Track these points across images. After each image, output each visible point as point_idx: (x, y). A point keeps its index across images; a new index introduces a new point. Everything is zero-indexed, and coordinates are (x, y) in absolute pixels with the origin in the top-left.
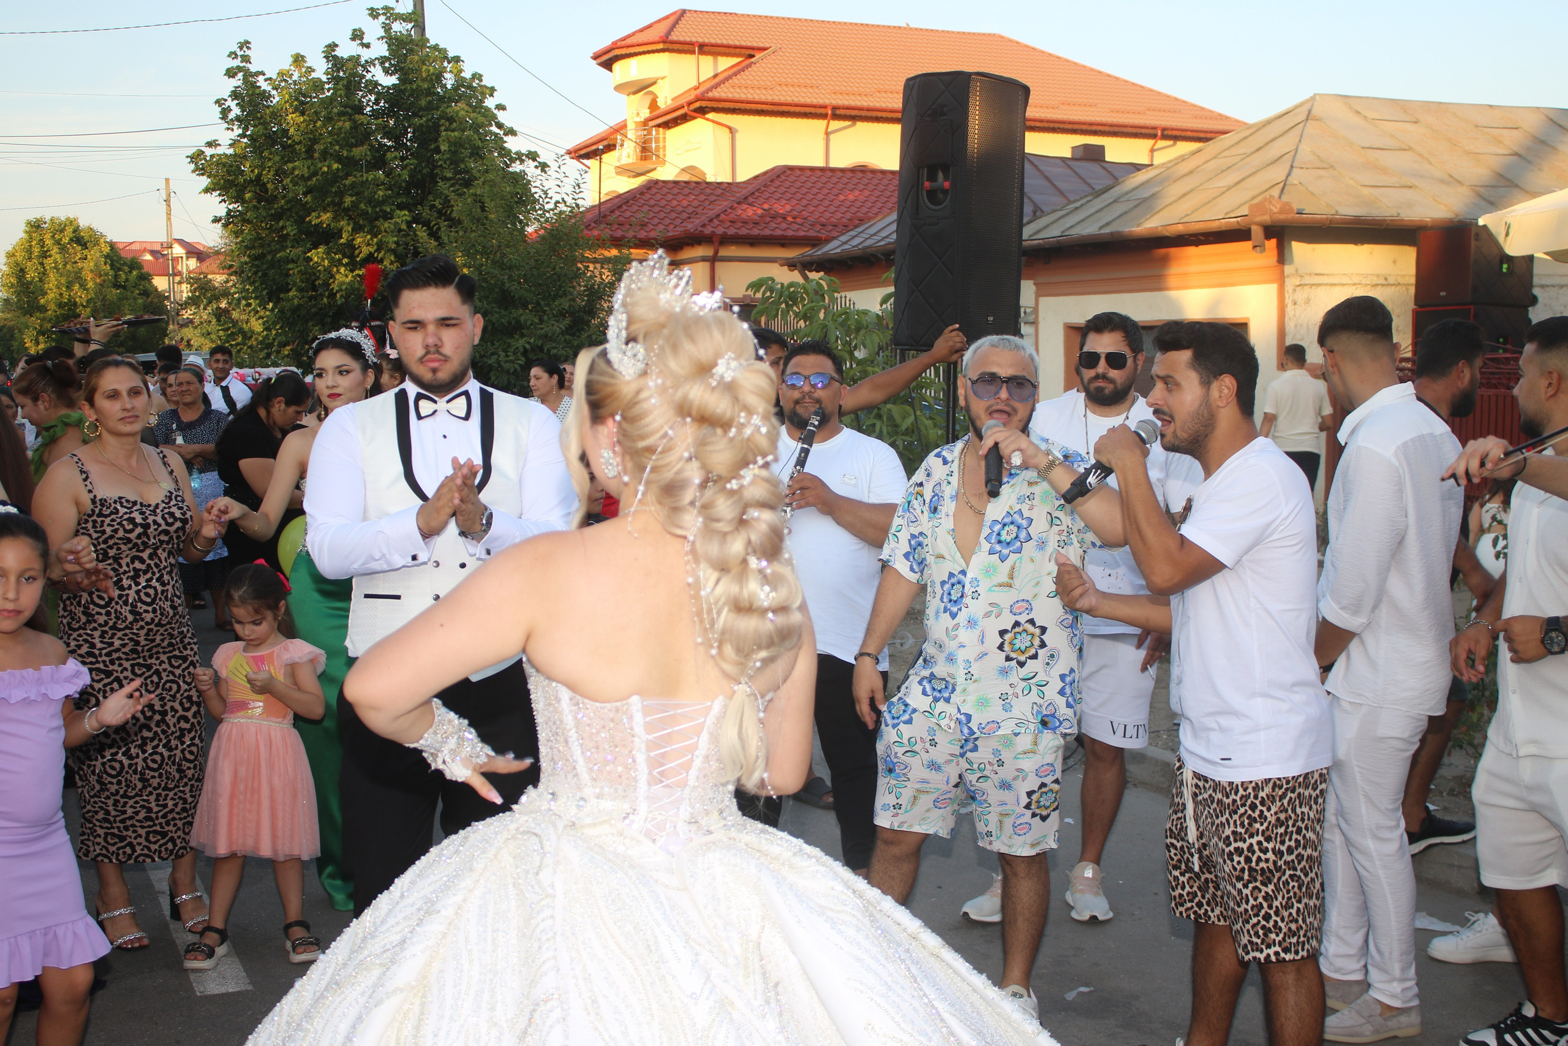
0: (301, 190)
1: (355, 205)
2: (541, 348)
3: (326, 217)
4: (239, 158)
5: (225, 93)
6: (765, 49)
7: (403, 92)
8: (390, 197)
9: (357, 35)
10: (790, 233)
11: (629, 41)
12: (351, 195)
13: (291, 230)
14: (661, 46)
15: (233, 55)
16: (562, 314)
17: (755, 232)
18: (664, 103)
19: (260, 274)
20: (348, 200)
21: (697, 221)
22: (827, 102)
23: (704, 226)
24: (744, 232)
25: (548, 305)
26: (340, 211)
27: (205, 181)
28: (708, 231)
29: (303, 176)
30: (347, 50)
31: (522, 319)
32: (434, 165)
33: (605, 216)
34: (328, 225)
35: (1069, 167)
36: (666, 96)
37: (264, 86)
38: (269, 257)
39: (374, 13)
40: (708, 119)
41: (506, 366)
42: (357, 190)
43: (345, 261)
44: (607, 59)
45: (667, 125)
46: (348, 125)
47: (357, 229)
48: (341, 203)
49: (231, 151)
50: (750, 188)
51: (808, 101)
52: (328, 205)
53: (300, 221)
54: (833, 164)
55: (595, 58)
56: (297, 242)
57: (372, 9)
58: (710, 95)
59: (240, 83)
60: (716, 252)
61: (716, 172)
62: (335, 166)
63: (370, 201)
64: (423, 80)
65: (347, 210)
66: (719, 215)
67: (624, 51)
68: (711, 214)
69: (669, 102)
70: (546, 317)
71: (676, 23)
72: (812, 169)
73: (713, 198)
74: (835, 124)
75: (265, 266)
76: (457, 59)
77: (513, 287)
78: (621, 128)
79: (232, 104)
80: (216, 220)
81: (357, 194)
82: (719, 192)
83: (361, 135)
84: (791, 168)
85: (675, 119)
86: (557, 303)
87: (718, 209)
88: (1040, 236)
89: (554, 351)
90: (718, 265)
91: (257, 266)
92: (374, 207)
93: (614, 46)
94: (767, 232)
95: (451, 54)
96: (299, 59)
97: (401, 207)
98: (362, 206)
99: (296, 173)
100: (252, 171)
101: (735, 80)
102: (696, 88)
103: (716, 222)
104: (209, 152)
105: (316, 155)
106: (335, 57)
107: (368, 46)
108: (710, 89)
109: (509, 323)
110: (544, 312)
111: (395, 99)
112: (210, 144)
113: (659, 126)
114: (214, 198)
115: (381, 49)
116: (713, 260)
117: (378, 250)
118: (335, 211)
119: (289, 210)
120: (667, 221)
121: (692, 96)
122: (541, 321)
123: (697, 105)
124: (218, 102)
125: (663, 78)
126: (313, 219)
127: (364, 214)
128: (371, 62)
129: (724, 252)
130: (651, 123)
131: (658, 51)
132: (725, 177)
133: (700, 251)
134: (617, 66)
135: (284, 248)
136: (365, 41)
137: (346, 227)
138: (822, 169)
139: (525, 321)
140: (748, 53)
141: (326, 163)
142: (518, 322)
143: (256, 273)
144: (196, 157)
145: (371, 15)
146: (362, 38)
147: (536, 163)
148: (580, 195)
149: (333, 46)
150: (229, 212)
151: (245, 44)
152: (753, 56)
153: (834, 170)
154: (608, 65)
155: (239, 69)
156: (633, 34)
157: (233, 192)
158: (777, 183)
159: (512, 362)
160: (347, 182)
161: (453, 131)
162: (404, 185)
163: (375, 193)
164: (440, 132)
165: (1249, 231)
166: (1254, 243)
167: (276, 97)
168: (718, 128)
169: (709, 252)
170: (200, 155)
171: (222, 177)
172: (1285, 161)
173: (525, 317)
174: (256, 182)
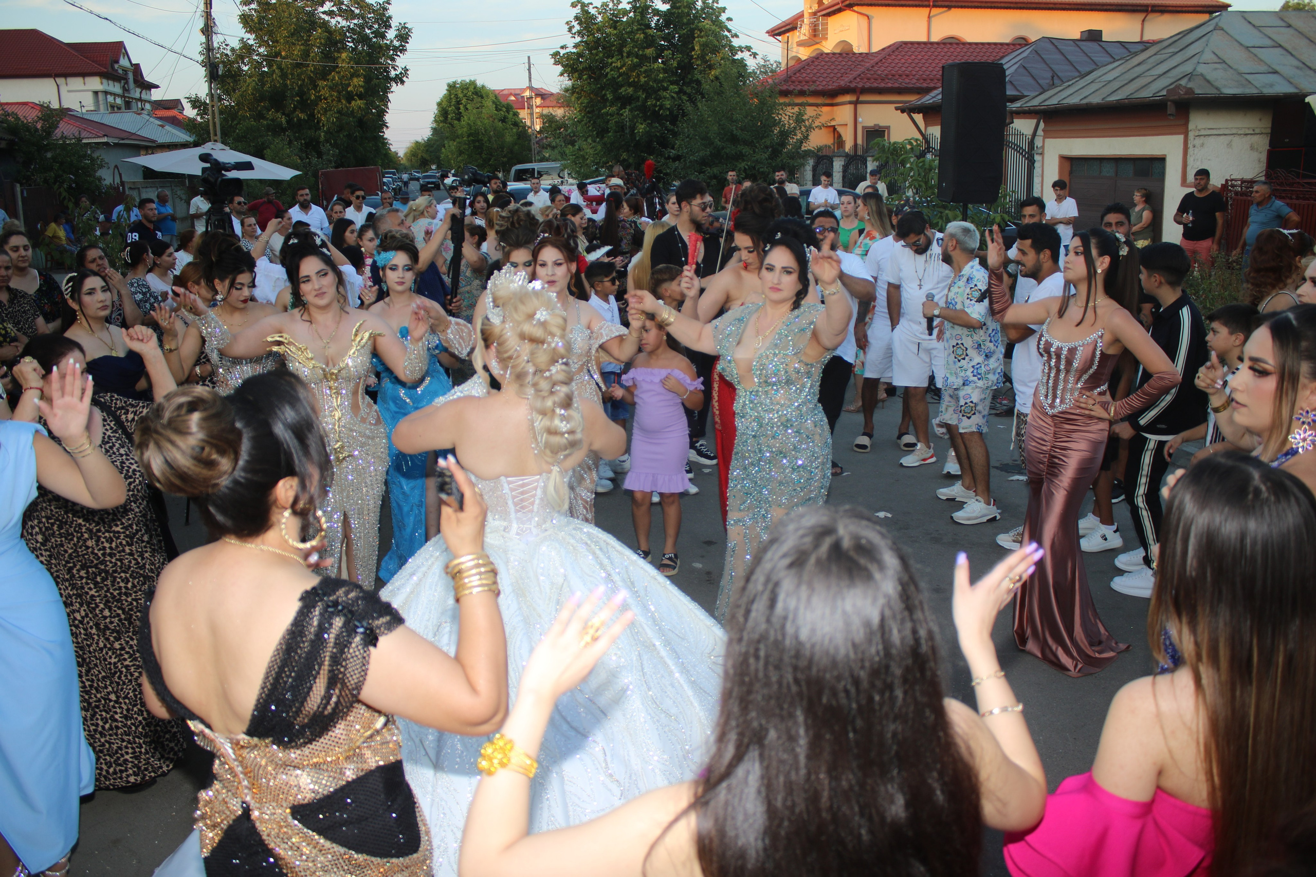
2: (754, 168)
4: (580, 55)
5: (571, 18)
7: (673, 14)
8: (667, 77)
10: (903, 85)
13: (610, 96)
17: (882, 85)
19: (592, 122)
21: (847, 79)
23: (851, 82)
24: (875, 85)
27: (560, 68)
28: (852, 86)
33: (790, 77)
35: (1078, 46)
37: (593, 11)
38: (597, 113)
40: (854, 11)
42: (647, 73)
45: (829, 15)
46: (642, 36)
48: (639, 82)
49: (574, 50)
50: (880, 57)
52: (631, 83)
53: (615, 91)
54: (932, 39)
56: (613, 104)
59: (579, 11)
60: (858, 98)
61: (859, 46)
62: (635, 60)
63: (655, 81)
64: (685, 6)
65: (642, 86)
66: (859, 75)
68: (855, 74)
72: (919, 43)
73: (856, 63)
74: (935, 11)
75: (595, 118)
77: (738, 133)
78: (801, 16)
79: (575, 24)
81: (647, 76)
82: (861, 59)
83: (650, 42)
84: (906, 43)
85: (833, 11)
86: (763, 141)
87: (858, 71)
89: (762, 170)
90: (859, 106)
92: (657, 83)
94: (890, 85)
97: (672, 83)
98: (651, 83)
100: (587, 62)
103: (858, 80)
104: (562, 52)
105: (625, 54)
110: (756, 147)
111: (668, 17)
112: (562, 47)
113: (824, 15)
114: (565, 78)
116: (856, 103)
118: (635, 87)
119: (608, 84)
120: (828, 79)
122: (754, 152)
123: (848, 2)
124: (567, 23)
129: (863, 98)
130: (819, 14)
132: (864, 50)
133: (848, 98)
138: (925, 43)
142: (741, 152)
147: (750, 53)
150: (573, 85)
153: (932, 43)
157: (576, 75)
158: (897, 53)
160: (642, 69)
161: (702, 37)
162: (674, 70)
163: (658, 75)
164: (694, 38)
165: (1166, 105)
166: (1169, 112)
167: (600, 19)
168: (860, 16)
169: (853, 98)
170: (557, 53)
171: (570, 66)
172: (1195, 60)
173: (746, 150)
174: (589, 68)
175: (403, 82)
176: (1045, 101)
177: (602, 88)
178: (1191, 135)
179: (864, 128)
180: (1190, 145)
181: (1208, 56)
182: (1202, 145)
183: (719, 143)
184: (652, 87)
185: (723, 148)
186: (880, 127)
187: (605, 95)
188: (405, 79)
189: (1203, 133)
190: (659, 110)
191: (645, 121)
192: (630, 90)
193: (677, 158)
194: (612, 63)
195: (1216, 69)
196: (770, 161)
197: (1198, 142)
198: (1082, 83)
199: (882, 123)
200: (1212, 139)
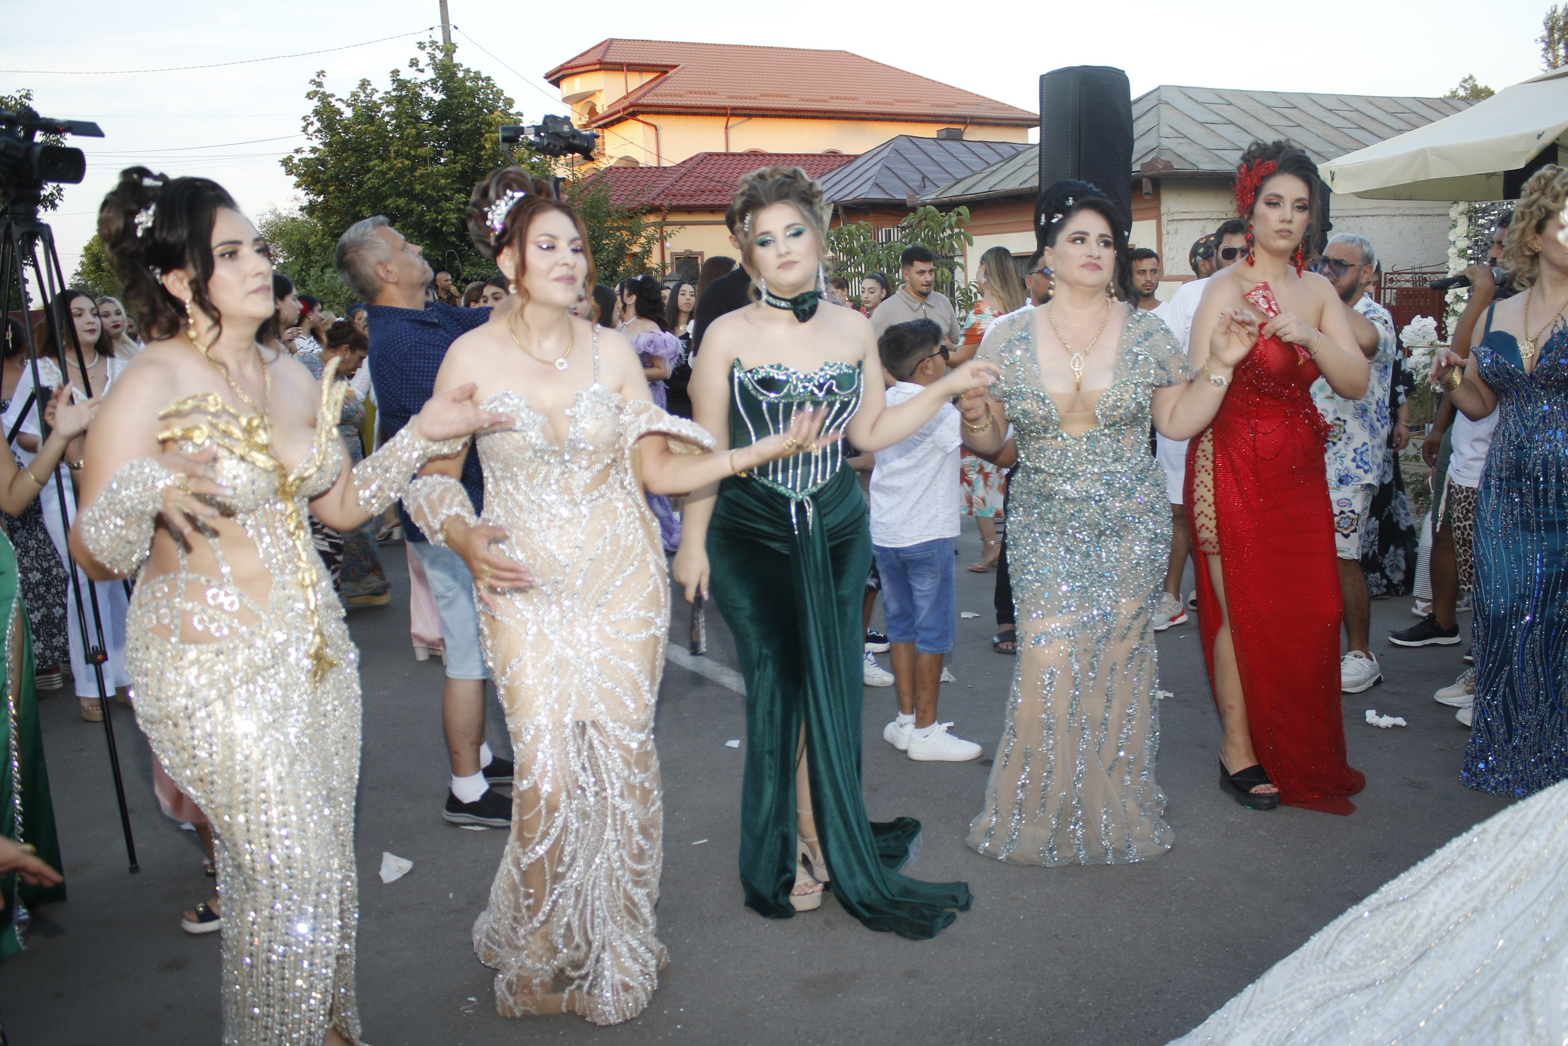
4: (322, 161)
5: (309, 111)
6: (675, 67)
7: (450, 104)
9: (414, 63)
10: (717, 202)
11: (573, 64)
14: (598, 67)
15: (313, 81)
17: (692, 202)
18: (601, 109)
21: (648, 196)
22: (727, 104)
23: (654, 199)
24: (683, 203)
27: (294, 179)
28: (657, 203)
30: (407, 74)
32: (479, 159)
35: (937, 144)
36: (602, 105)
37: (339, 105)
39: (421, 46)
40: (638, 120)
44: (556, 78)
45: (605, 126)
49: (312, 156)
50: (683, 170)
51: (713, 104)
54: (732, 150)
55: (547, 77)
57: (420, 43)
58: (640, 102)
59: (319, 104)
60: (665, 219)
61: (646, 159)
62: (407, 162)
63: (434, 188)
64: (468, 95)
65: (417, 195)
66: (664, 192)
67: (570, 71)
68: (658, 191)
69: (606, 109)
71: (608, 48)
72: (718, 155)
73: (654, 179)
74: (733, 121)
76: (488, 79)
79: (314, 119)
81: (425, 183)
84: (711, 155)
85: (613, 120)
87: (662, 187)
88: (972, 191)
90: (668, 229)
92: (438, 192)
93: (562, 68)
94: (701, 202)
95: (483, 76)
96: (364, 84)
97: (459, 191)
98: (429, 191)
101: (657, 91)
102: (625, 98)
103: (662, 196)
104: (296, 158)
106: (398, 80)
107: (422, 71)
108: (640, 98)
111: (442, 113)
112: (297, 151)
113: (599, 127)
114: (301, 193)
115: (430, 74)
116: (661, 226)
118: (407, 197)
120: (623, 197)
121: (626, 103)
123: (631, 110)
124: (304, 118)
125: (600, 91)
128: (426, 84)
129: (671, 218)
130: (593, 125)
131: (596, 70)
132: (653, 163)
133: (652, 219)
134: (564, 84)
136: (420, 67)
137: (417, 207)
138: (726, 155)
140: (662, 70)
141: (400, 161)
144: (286, 162)
145: (420, 47)
146: (417, 65)
149: (395, 73)
150: (310, 202)
151: (321, 73)
152: (667, 72)
153: (734, 155)
154: (556, 83)
155: (316, 93)
156: (576, 58)
157: (319, 187)
158: (702, 166)
160: (416, 174)
161: (492, 133)
162: (458, 174)
163: (438, 181)
164: (482, 135)
165: (1141, 182)
166: (1145, 191)
167: (348, 113)
168: (646, 127)
169: (659, 220)
170: (290, 158)
171: (310, 176)
172: (1153, 133)
174: (335, 178)
175: (54, 206)
177: (355, 204)
178: (1164, 219)
179: (672, 254)
180: (1164, 232)
181: (1165, 131)
182: (1176, 232)
184: (430, 197)
186: (691, 252)
187: (360, 211)
188: (57, 202)
189: (1176, 217)
190: (442, 226)
191: (422, 241)
192: (402, 202)
195: (1181, 144)
197: (1171, 227)
198: (1011, 167)
199: (695, 249)
200: (1185, 224)
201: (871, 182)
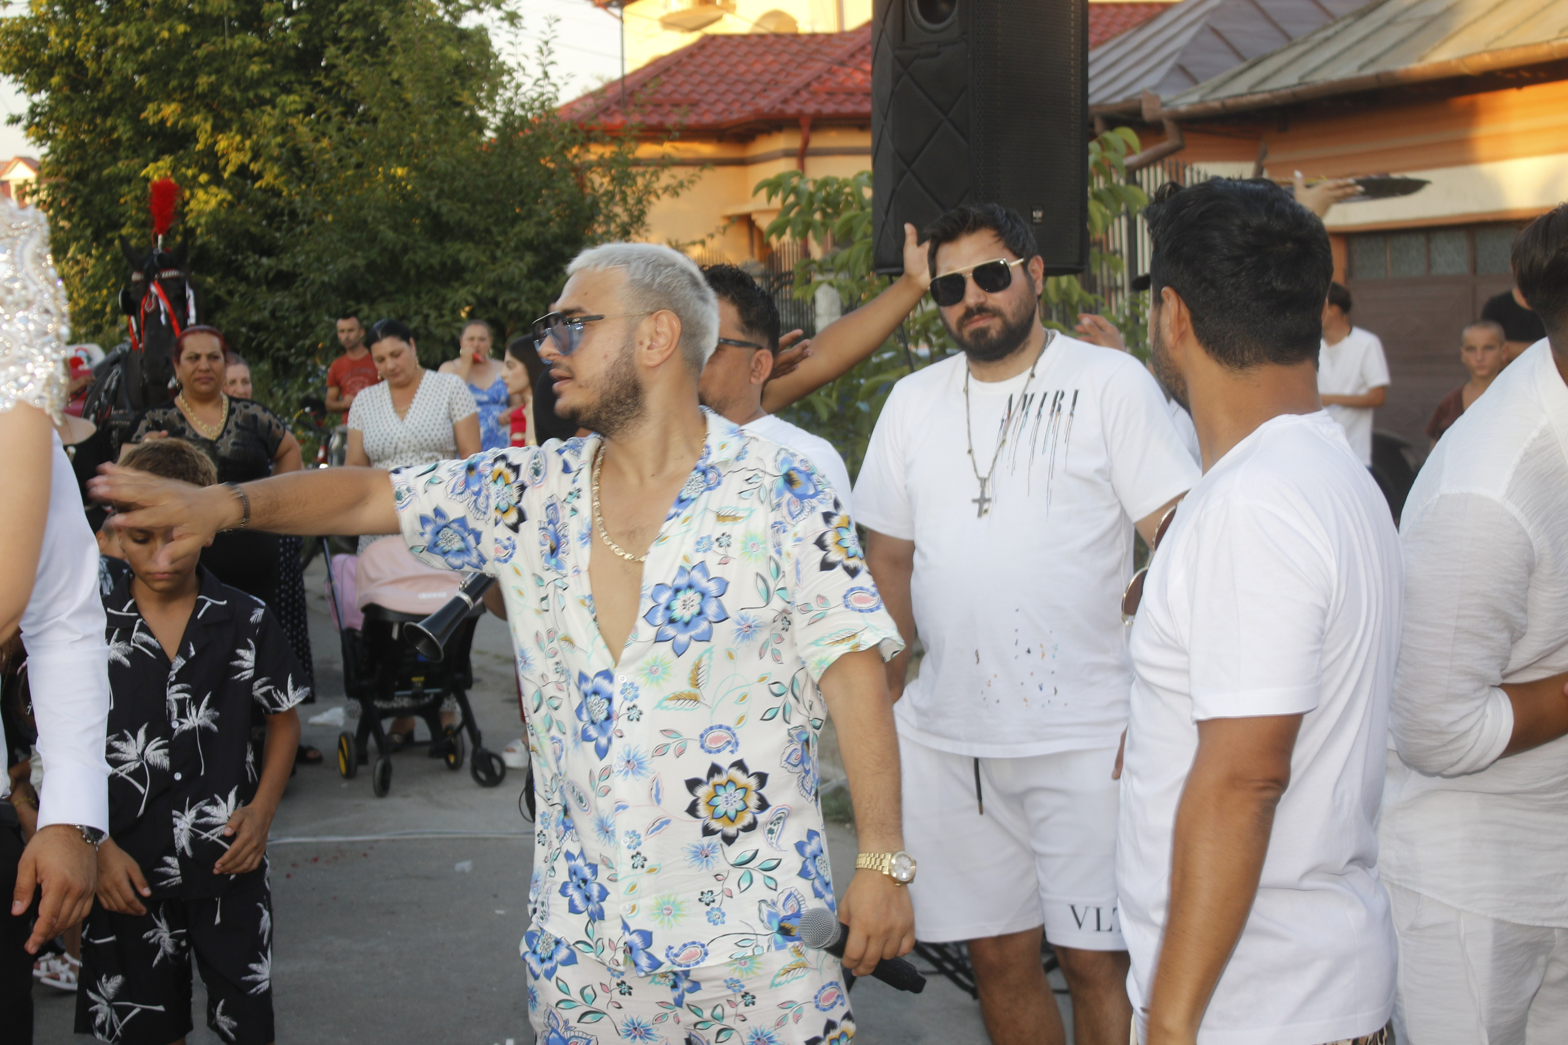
0: (130, 68)
1: (214, 89)
2: (494, 301)
3: (170, 111)
4: (41, 21)
8: (270, 74)
12: (209, 74)
13: (124, 132)
16: (528, 245)
19: (79, 202)
20: (204, 81)
21: (776, 95)
23: (785, 101)
24: (848, 108)
25: (504, 233)
26: (191, 100)
28: (791, 109)
29: (131, 46)
31: (463, 257)
33: (632, 94)
34: (176, 123)
38: (93, 176)
41: (439, 332)
42: (218, 63)
43: (203, 178)
47: (220, 127)
48: (193, 87)
52: (175, 90)
53: (135, 120)
56: (135, 150)
60: (806, 142)
62: (181, 28)
63: (237, 82)
65: (202, 97)
66: (808, 85)
68: (796, 82)
70: (499, 253)
73: (802, 58)
75: (86, 191)
77: (446, 207)
80: (14, 120)
81: (218, 71)
82: (813, 46)
86: (517, 229)
87: (806, 75)
89: (513, 306)
90: (809, 163)
91: (75, 190)
92: (245, 90)
99: (121, 41)
100: (62, 43)
103: (805, 95)
109: (443, 265)
110: (498, 245)
116: (802, 155)
117: (255, 157)
118: (183, 101)
119: (121, 99)
120: (730, 97)
122: (494, 259)
126: (149, 114)
127: (232, 103)
129: (819, 141)
132: (826, 25)
133: (781, 142)
135: (116, 160)
137: (202, 123)
139: (468, 259)
141: (166, 25)
142: (456, 262)
143: (73, 201)
147: (501, 14)
148: (551, 58)
150: (34, 106)
159: (447, 325)
160: (200, 53)
162: (292, 53)
163: (246, 68)
169: (794, 142)
173: (468, 253)
176: (1264, 80)
183: (390, 235)
185: (405, 249)
193: (283, 280)
194: (116, 37)
196: (538, 283)
198: (1362, 28)
201: (1169, 64)
